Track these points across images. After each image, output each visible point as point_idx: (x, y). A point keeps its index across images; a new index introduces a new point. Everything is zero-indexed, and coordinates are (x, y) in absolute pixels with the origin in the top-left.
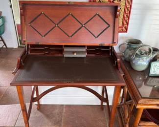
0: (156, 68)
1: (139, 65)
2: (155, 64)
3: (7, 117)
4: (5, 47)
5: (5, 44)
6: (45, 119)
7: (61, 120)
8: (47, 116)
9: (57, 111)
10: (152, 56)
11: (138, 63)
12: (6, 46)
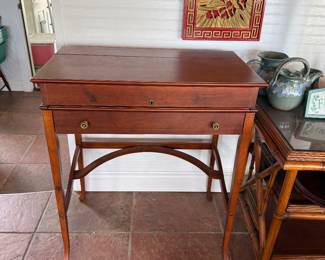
0: (317, 103)
1: (285, 97)
2: (316, 94)
3: (19, 216)
4: (6, 89)
5: (7, 85)
6: (97, 217)
7: (129, 218)
8: (101, 213)
9: (119, 203)
10: (308, 81)
11: (284, 92)
12: (8, 87)
